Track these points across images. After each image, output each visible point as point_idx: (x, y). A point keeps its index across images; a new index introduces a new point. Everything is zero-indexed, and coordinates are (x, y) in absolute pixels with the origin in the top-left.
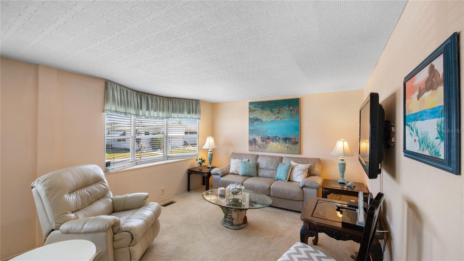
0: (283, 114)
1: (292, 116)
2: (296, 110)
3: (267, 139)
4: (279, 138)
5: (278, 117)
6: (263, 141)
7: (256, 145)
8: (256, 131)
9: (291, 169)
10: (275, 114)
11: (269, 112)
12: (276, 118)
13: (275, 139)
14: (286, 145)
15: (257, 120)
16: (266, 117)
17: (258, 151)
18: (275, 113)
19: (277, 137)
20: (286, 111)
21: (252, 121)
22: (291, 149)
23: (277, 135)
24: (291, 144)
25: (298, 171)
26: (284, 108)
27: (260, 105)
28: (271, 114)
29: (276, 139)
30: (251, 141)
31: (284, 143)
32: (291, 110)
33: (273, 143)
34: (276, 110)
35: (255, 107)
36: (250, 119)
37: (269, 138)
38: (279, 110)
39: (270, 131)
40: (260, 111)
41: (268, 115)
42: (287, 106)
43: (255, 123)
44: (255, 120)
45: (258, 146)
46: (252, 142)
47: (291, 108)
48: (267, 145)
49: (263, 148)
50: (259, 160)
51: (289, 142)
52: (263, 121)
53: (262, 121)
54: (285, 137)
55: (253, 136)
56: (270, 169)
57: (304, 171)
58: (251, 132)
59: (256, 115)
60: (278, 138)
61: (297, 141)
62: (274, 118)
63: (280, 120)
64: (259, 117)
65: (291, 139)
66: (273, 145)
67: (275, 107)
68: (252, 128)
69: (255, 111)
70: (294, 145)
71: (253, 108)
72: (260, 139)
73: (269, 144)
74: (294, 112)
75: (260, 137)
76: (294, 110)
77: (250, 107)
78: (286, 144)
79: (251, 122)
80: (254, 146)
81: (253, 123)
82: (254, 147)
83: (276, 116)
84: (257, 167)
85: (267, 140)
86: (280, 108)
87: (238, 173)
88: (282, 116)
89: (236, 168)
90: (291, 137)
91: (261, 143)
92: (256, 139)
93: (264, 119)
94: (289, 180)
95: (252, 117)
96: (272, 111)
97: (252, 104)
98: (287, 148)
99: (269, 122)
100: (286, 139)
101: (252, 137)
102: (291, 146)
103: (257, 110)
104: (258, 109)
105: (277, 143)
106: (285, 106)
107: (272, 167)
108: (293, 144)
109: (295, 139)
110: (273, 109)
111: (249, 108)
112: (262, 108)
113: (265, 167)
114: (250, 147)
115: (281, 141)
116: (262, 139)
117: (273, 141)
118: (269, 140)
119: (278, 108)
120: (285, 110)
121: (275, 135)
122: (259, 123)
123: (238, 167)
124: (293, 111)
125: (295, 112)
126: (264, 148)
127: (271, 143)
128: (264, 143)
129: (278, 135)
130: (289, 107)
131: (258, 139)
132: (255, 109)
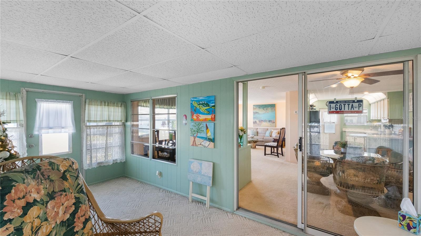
5: (266, 112)
6: (259, 122)
9: (271, 133)
10: (265, 110)
11: (262, 110)
13: (265, 121)
15: (257, 113)
16: (261, 111)
17: (257, 126)
25: (274, 133)
26: (269, 108)
27: (258, 106)
30: (254, 122)
31: (269, 123)
32: (272, 109)
34: (265, 109)
36: (253, 112)
37: (262, 121)
38: (267, 108)
39: (263, 117)
43: (256, 114)
49: (259, 125)
50: (258, 130)
53: (259, 113)
56: (263, 133)
57: (276, 133)
59: (257, 110)
61: (274, 122)
64: (258, 112)
65: (271, 121)
66: (264, 123)
67: (265, 107)
68: (254, 116)
70: (273, 124)
71: (255, 108)
72: (258, 121)
74: (273, 110)
79: (254, 114)
80: (255, 124)
83: (265, 111)
84: (257, 133)
88: (268, 111)
91: (259, 123)
92: (257, 121)
93: (260, 113)
94: (271, 136)
96: (264, 109)
98: (270, 125)
99: (262, 114)
100: (269, 121)
101: (255, 120)
102: (272, 124)
104: (257, 108)
105: (266, 123)
107: (264, 132)
108: (273, 123)
111: (253, 108)
112: (259, 108)
113: (261, 132)
114: (254, 125)
115: (268, 122)
117: (264, 122)
121: (265, 119)
122: (257, 114)
127: (263, 123)
128: (260, 123)
129: (267, 119)
130: (271, 107)
132: (256, 108)
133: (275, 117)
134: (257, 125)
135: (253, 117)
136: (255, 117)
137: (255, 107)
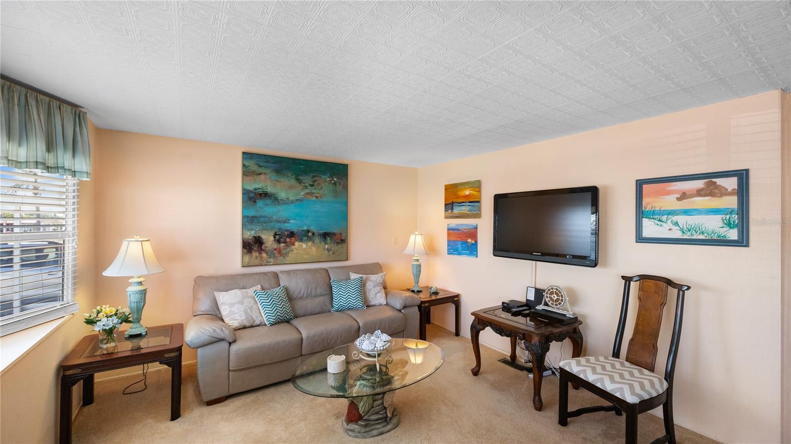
0: (322, 188)
1: (336, 194)
2: (342, 184)
3: (286, 237)
4: (313, 234)
5: (311, 194)
6: (279, 242)
7: (262, 250)
8: (262, 219)
10: (306, 187)
11: (293, 182)
12: (307, 194)
13: (306, 235)
14: (326, 246)
15: (265, 195)
16: (286, 189)
18: (306, 184)
19: (308, 231)
20: (327, 184)
21: (251, 197)
22: (333, 253)
23: (309, 228)
24: (334, 244)
25: (374, 287)
26: (323, 177)
27: (272, 163)
28: (299, 185)
29: (308, 236)
30: (248, 243)
31: (323, 243)
32: (335, 184)
33: (301, 243)
34: (307, 180)
35: (260, 166)
36: (245, 192)
37: (292, 234)
38: (314, 179)
39: (295, 219)
40: (274, 176)
41: (291, 187)
42: (328, 175)
43: (260, 203)
44: (261, 194)
45: (267, 253)
46: (252, 245)
47: (335, 179)
48: (289, 249)
49: (278, 255)
51: (331, 240)
52: (279, 198)
53: (276, 199)
54: (323, 232)
55: (253, 232)
58: (248, 221)
59: (266, 183)
60: (310, 234)
61: (343, 238)
62: (303, 193)
63: (314, 198)
64: (270, 189)
65: (334, 234)
66: (300, 247)
67: (305, 173)
68: (251, 213)
69: (260, 174)
70: (340, 246)
71: (255, 168)
72: (272, 238)
73: (293, 247)
74: (339, 188)
75: (272, 233)
76: (340, 184)
77: (247, 164)
78: (326, 243)
79: (250, 199)
80: (255, 254)
81: (255, 202)
82: (256, 257)
83: (308, 191)
84: (289, 296)
85: (288, 240)
86: (314, 176)
87: (254, 321)
88: (318, 191)
89: (245, 312)
90: (335, 231)
91: (275, 246)
92: (264, 237)
93: (282, 195)
95: (251, 187)
96: (299, 181)
97: (251, 158)
98: (328, 251)
99: (292, 202)
100: (325, 236)
101: (250, 234)
102: (335, 247)
103: (265, 174)
104: (267, 171)
105: (310, 244)
106: (325, 174)
108: (338, 243)
109: (341, 234)
110: (301, 175)
111: (244, 165)
112: (278, 171)
113: (305, 294)
114: (247, 258)
115: (317, 240)
116: (277, 237)
117: (301, 240)
118: (293, 239)
119: (311, 175)
120: (325, 181)
121: (305, 228)
122: (268, 201)
123: (251, 308)
124: (338, 185)
125: (341, 187)
126: (281, 255)
127: (297, 244)
128: (282, 245)
129: (312, 228)
130: (331, 176)
131: (269, 239)
132: (260, 170)
133: (344, 216)
134: (264, 255)
135: (244, 217)
136: (252, 217)
137: (252, 165)
